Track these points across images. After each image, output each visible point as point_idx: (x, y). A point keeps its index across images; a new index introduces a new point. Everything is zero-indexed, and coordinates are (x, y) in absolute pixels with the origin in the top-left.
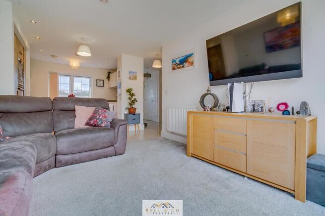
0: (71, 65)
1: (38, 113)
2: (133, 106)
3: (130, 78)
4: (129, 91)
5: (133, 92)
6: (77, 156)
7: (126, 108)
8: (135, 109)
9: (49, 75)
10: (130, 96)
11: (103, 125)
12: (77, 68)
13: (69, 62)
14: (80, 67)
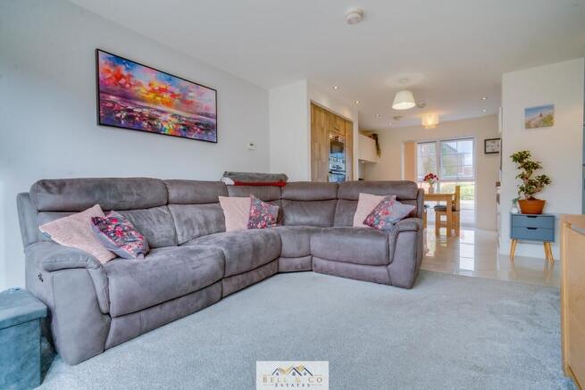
0: (423, 124)
1: (319, 202)
2: (538, 196)
3: (528, 126)
4: (520, 158)
5: (531, 159)
6: (333, 265)
7: (515, 201)
8: (542, 203)
9: (403, 146)
10: (523, 170)
11: (380, 227)
12: (434, 127)
13: (420, 120)
14: (440, 123)
